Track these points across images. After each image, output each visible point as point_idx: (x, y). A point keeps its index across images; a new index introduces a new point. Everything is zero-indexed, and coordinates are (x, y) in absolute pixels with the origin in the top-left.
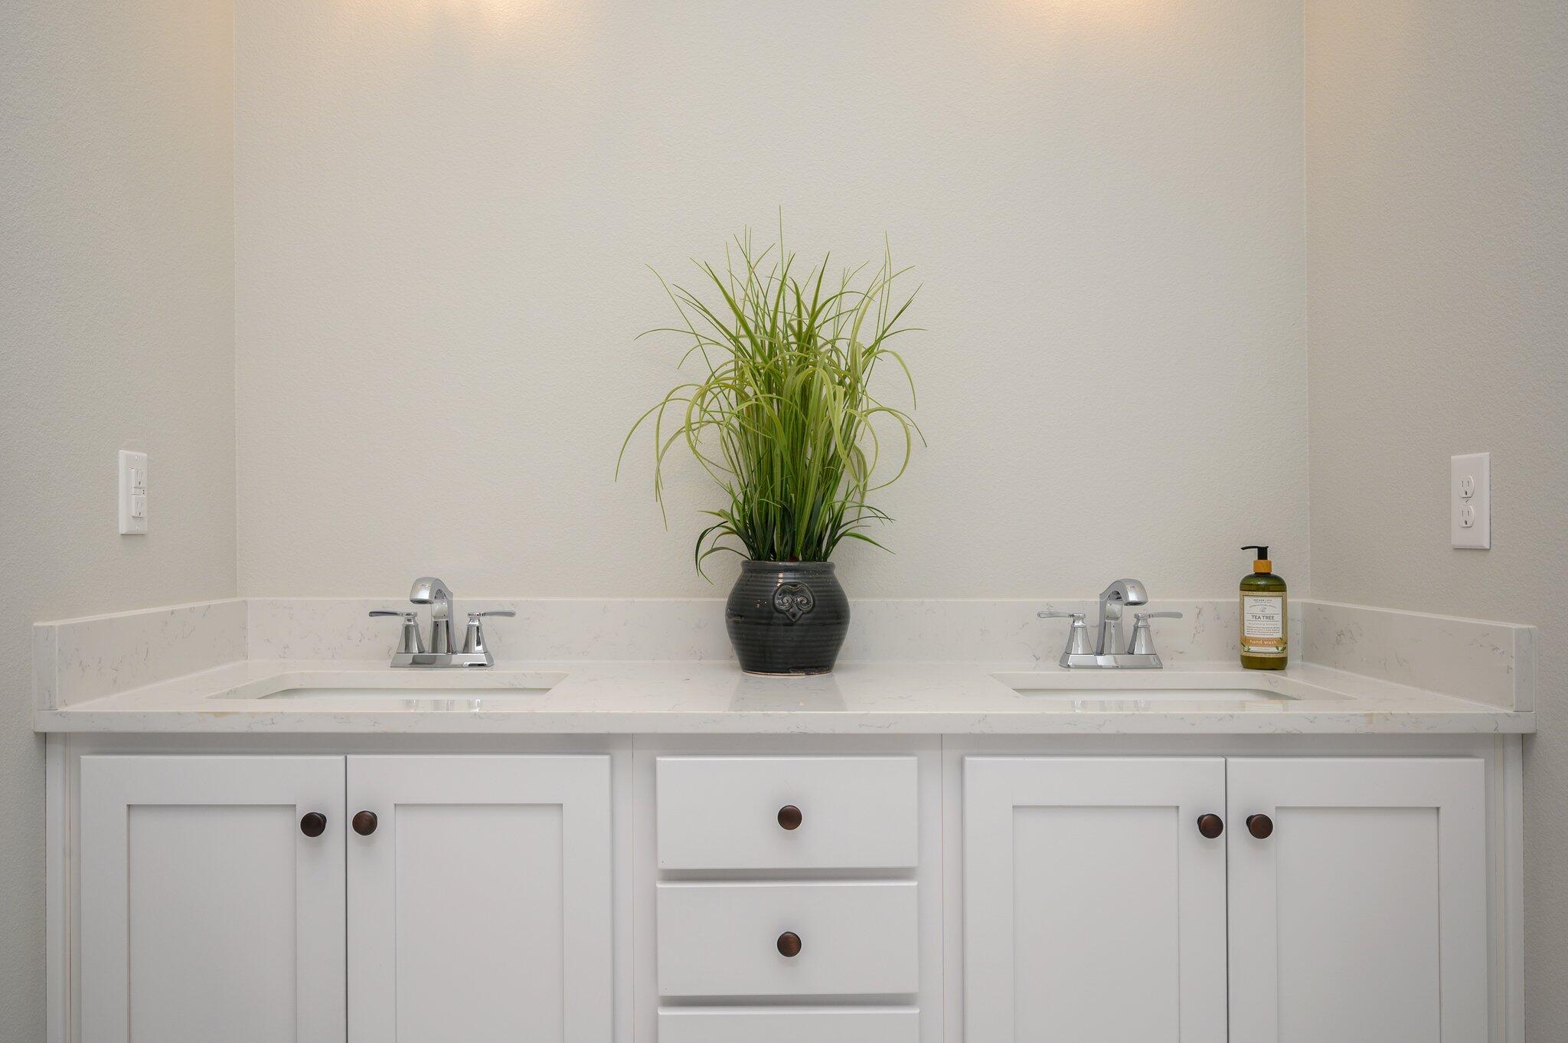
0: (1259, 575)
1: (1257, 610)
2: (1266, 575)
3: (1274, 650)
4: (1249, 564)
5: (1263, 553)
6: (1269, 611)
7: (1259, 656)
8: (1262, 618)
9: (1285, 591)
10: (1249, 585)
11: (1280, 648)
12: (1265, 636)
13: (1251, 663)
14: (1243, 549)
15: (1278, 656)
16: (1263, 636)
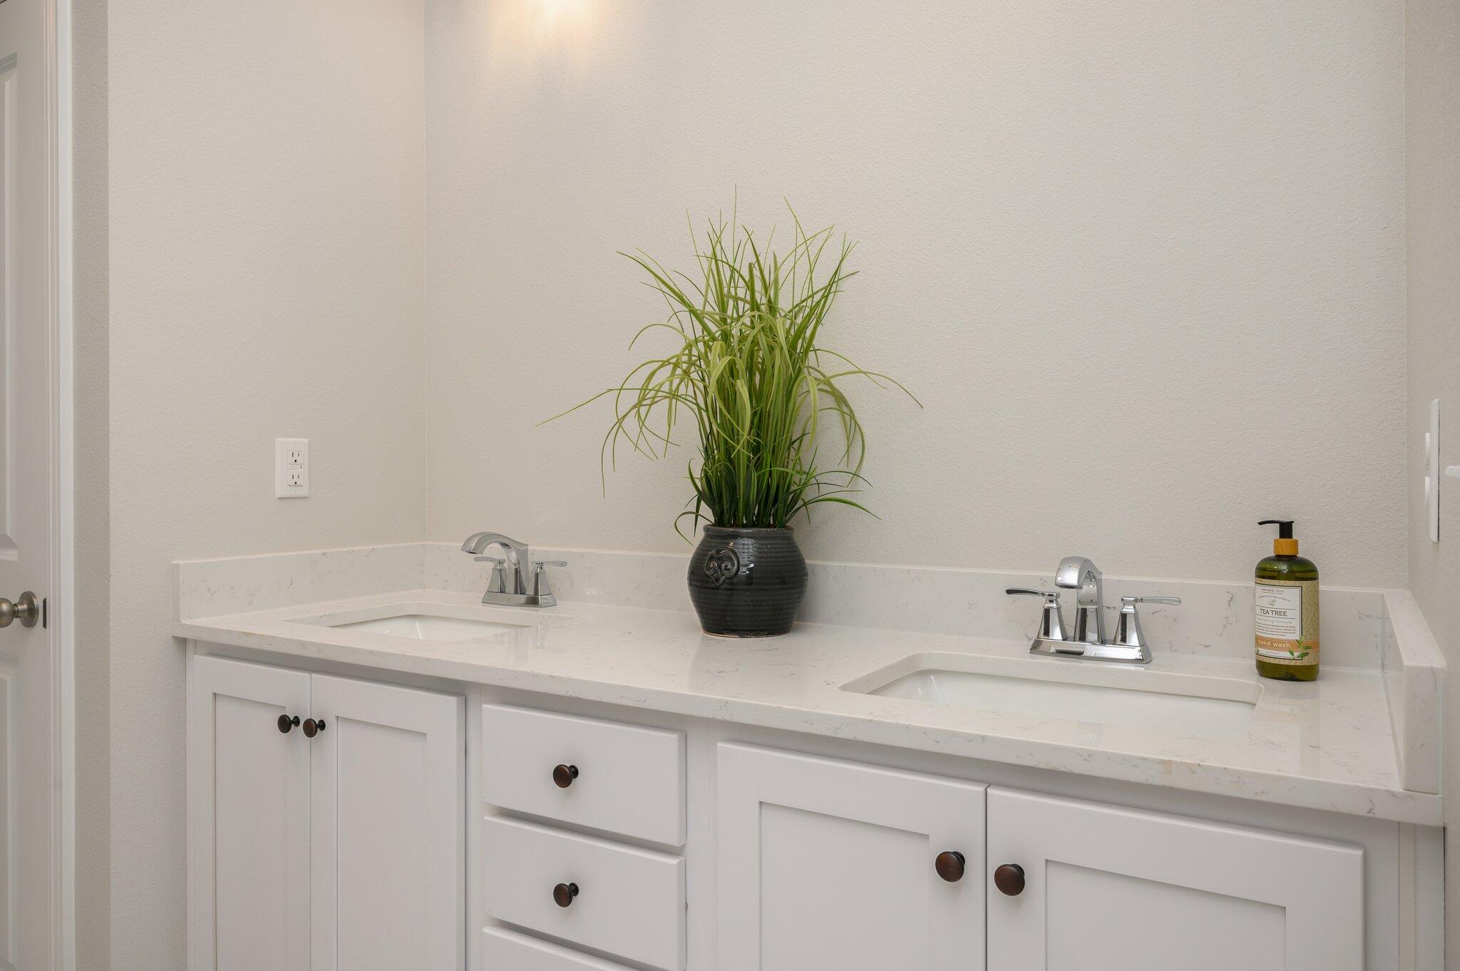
0: (1279, 558)
1: (1265, 602)
2: (1291, 559)
3: (1287, 655)
4: (1268, 544)
5: (1286, 529)
6: (1280, 605)
7: (1272, 661)
8: (1270, 613)
9: (1315, 578)
10: (1266, 572)
11: (1296, 654)
12: (1277, 637)
13: (1269, 670)
14: (1260, 523)
15: (1293, 663)
16: (1273, 637)
